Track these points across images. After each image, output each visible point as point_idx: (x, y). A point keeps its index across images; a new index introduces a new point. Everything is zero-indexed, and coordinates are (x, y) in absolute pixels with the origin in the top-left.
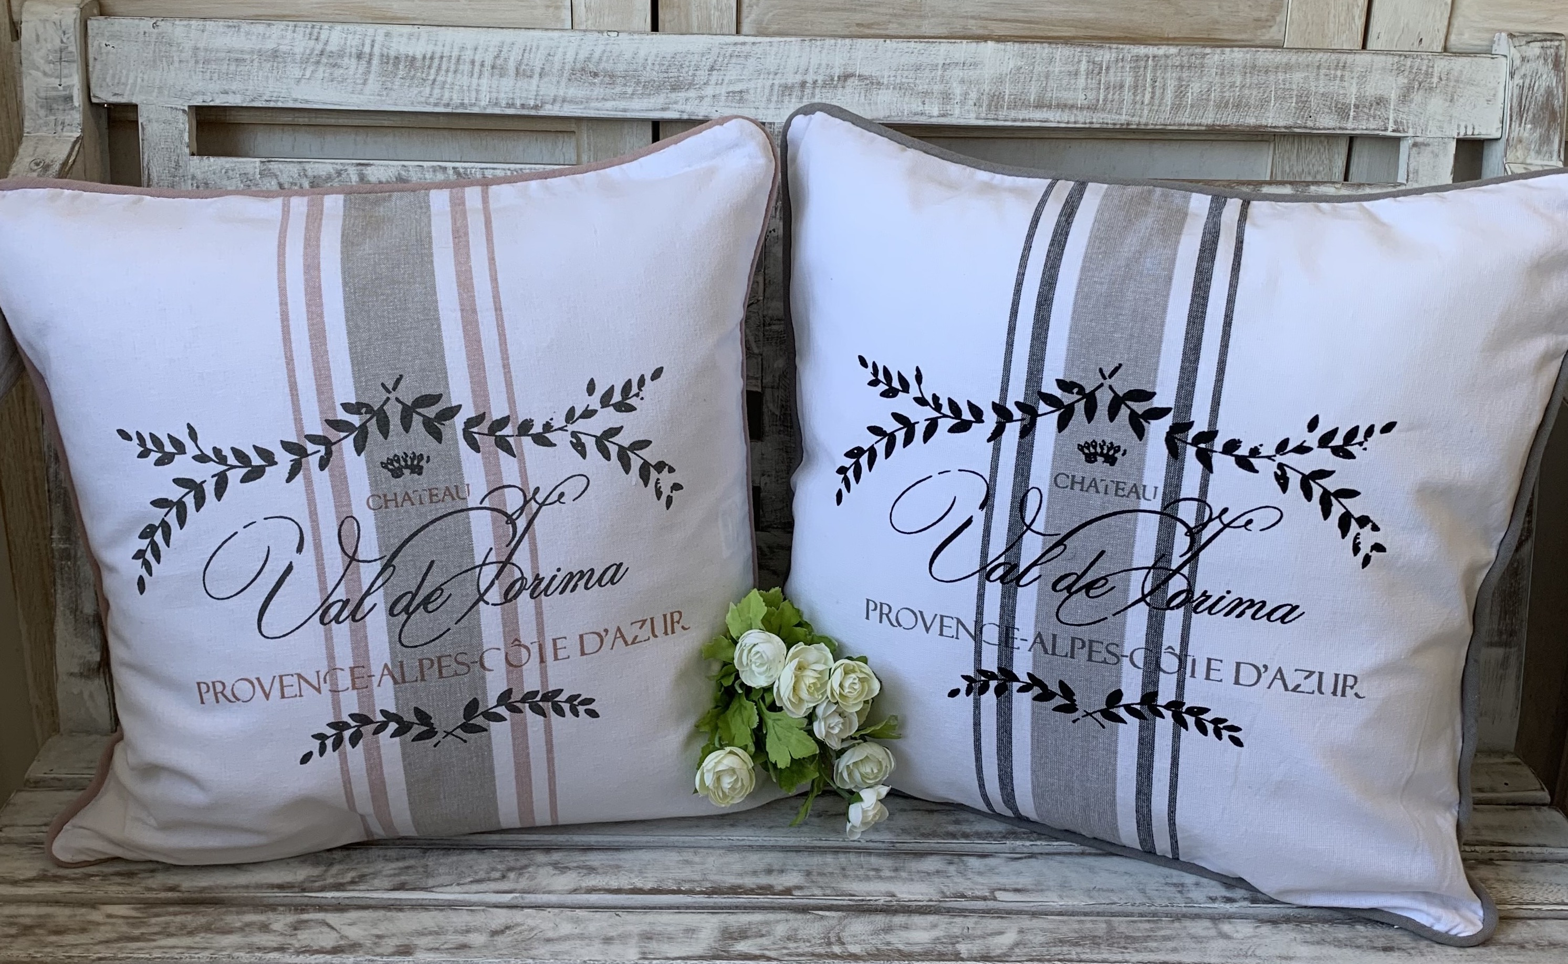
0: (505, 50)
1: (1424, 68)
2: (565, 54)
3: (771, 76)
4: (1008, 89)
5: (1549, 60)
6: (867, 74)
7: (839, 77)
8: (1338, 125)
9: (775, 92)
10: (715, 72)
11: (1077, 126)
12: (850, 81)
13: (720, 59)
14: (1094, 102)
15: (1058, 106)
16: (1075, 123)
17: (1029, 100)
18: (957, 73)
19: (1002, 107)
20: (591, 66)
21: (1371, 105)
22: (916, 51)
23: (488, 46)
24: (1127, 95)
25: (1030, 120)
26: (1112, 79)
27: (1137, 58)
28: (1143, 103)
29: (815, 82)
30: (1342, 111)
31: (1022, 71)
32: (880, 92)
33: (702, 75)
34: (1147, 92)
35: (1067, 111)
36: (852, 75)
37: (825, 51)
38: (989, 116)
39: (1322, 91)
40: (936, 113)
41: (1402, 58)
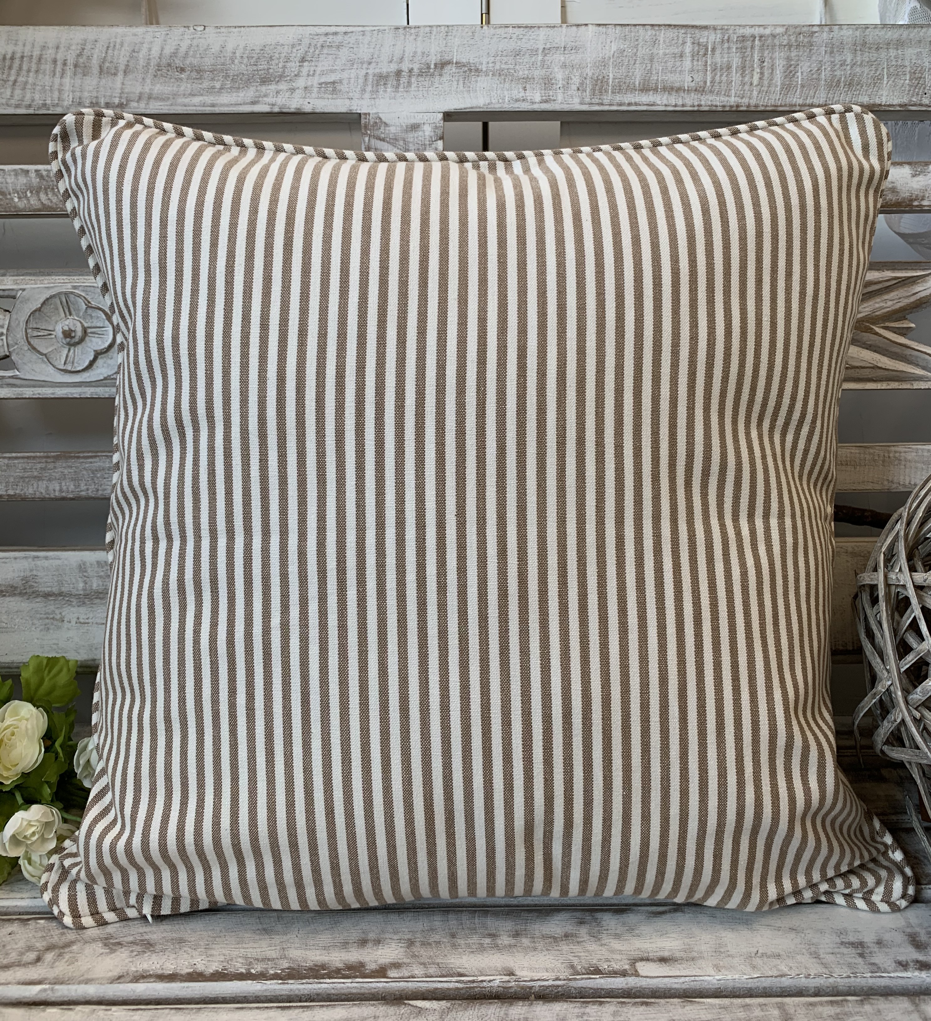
0: (88, 47)
2: (150, 50)
3: (365, 66)
4: (611, 73)
6: (464, 61)
7: (436, 65)
9: (370, 82)
10: (306, 64)
11: (685, 109)
12: (447, 68)
13: (311, 50)
14: (702, 84)
15: (664, 89)
16: (683, 106)
17: (634, 83)
18: (558, 58)
19: (606, 91)
20: (177, 61)
22: (514, 36)
23: (70, 45)
24: (736, 77)
25: (636, 104)
26: (719, 60)
27: (743, 38)
28: (751, 84)
29: (411, 71)
31: (625, 54)
32: (479, 79)
33: (293, 66)
34: (755, 73)
35: (674, 93)
36: (449, 63)
37: (420, 38)
40: (538, 98)
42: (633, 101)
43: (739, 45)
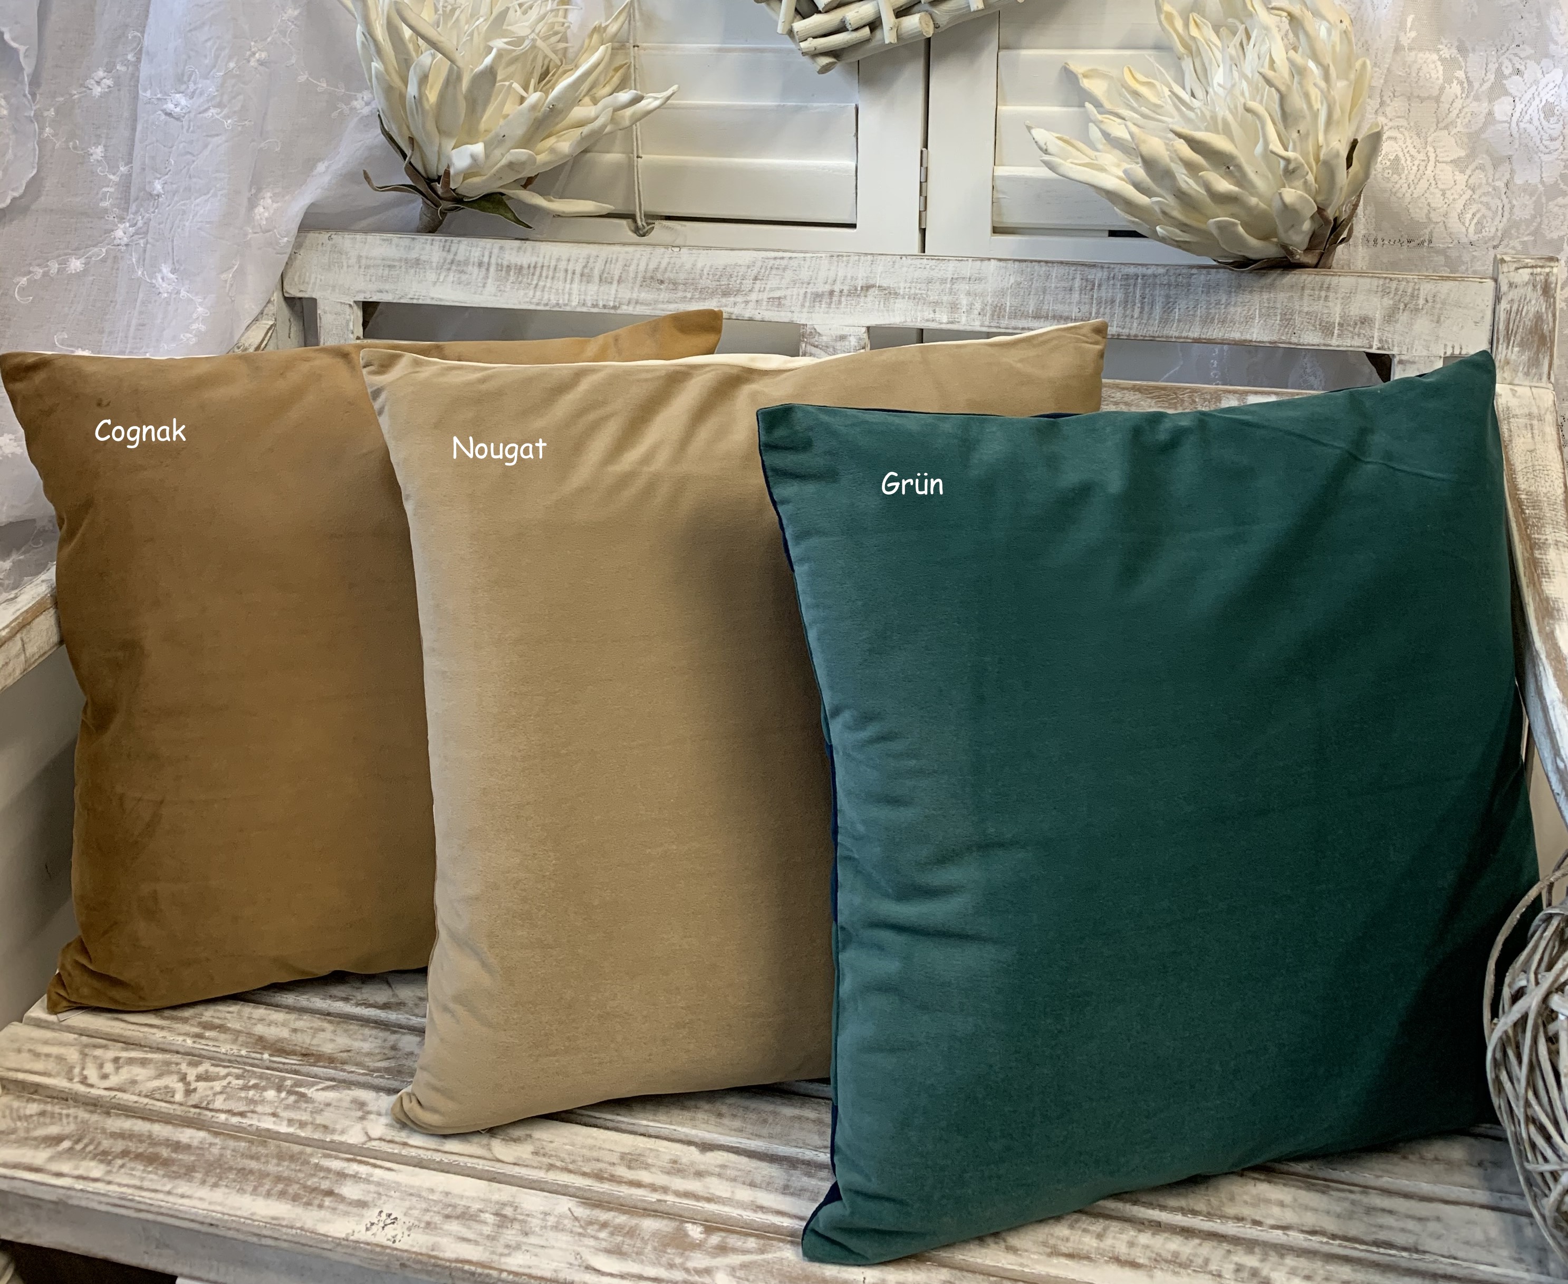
0: (592, 260)
1: (1410, 290)
2: (638, 265)
3: (805, 285)
4: (1008, 302)
5: (1539, 287)
6: (885, 285)
7: (862, 287)
8: (1322, 342)
9: (808, 300)
10: (758, 282)
12: (871, 291)
13: (763, 271)
14: (1087, 314)
15: (1054, 317)
17: (1028, 311)
18: (963, 287)
19: (1004, 317)
20: (658, 275)
21: (1356, 324)
22: (928, 266)
23: (578, 259)
24: (1118, 310)
25: (1029, 329)
26: (1103, 294)
27: (1127, 277)
28: (1132, 317)
29: (841, 291)
30: (1327, 329)
31: (1022, 286)
32: (897, 301)
33: (748, 284)
34: (1136, 308)
35: (1062, 321)
36: (873, 286)
37: (850, 265)
38: (992, 324)
39: (1306, 309)
40: (945, 320)
41: (1388, 281)
42: (1026, 326)
43: (1123, 283)
